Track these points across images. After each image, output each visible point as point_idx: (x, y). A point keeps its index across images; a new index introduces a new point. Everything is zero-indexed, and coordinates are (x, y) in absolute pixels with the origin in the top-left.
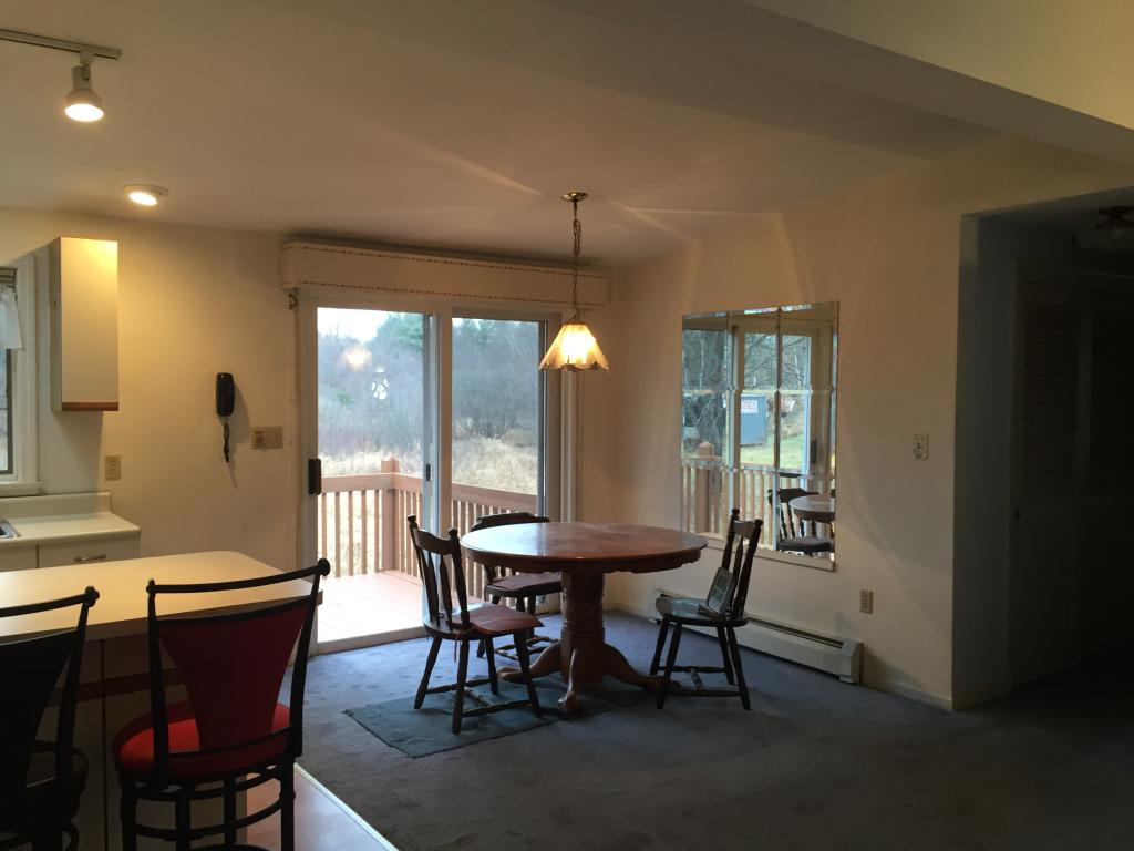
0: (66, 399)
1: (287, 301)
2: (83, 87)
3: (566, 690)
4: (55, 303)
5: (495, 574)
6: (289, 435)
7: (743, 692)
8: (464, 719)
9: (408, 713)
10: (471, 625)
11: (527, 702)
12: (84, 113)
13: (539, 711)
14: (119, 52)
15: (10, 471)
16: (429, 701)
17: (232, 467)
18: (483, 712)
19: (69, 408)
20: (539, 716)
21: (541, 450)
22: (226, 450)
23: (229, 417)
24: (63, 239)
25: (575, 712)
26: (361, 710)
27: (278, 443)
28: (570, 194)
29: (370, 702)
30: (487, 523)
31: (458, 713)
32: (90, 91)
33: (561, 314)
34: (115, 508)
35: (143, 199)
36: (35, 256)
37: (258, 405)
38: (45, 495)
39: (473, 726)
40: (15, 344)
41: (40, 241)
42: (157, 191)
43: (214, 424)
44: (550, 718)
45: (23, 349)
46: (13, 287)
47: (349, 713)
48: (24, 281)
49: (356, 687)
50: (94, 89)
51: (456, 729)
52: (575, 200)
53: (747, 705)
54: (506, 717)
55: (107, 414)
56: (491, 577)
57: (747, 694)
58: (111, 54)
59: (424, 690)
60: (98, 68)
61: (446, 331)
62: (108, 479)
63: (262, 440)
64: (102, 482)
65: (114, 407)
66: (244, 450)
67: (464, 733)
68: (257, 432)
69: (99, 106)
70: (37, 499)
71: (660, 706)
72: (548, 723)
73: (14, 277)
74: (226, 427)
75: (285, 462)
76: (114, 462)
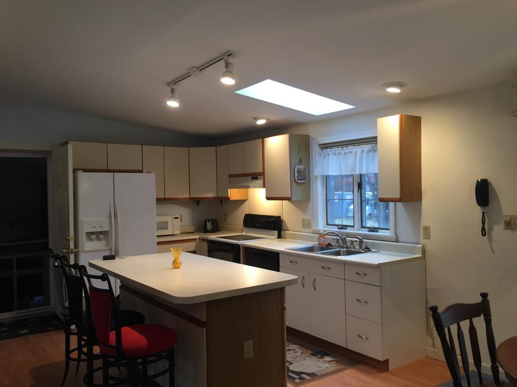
19: (382, 200)
23: (486, 207)
62: (424, 238)
63: (509, 225)
68: (507, 218)
70: (393, 243)
74: (483, 214)
76: (427, 229)
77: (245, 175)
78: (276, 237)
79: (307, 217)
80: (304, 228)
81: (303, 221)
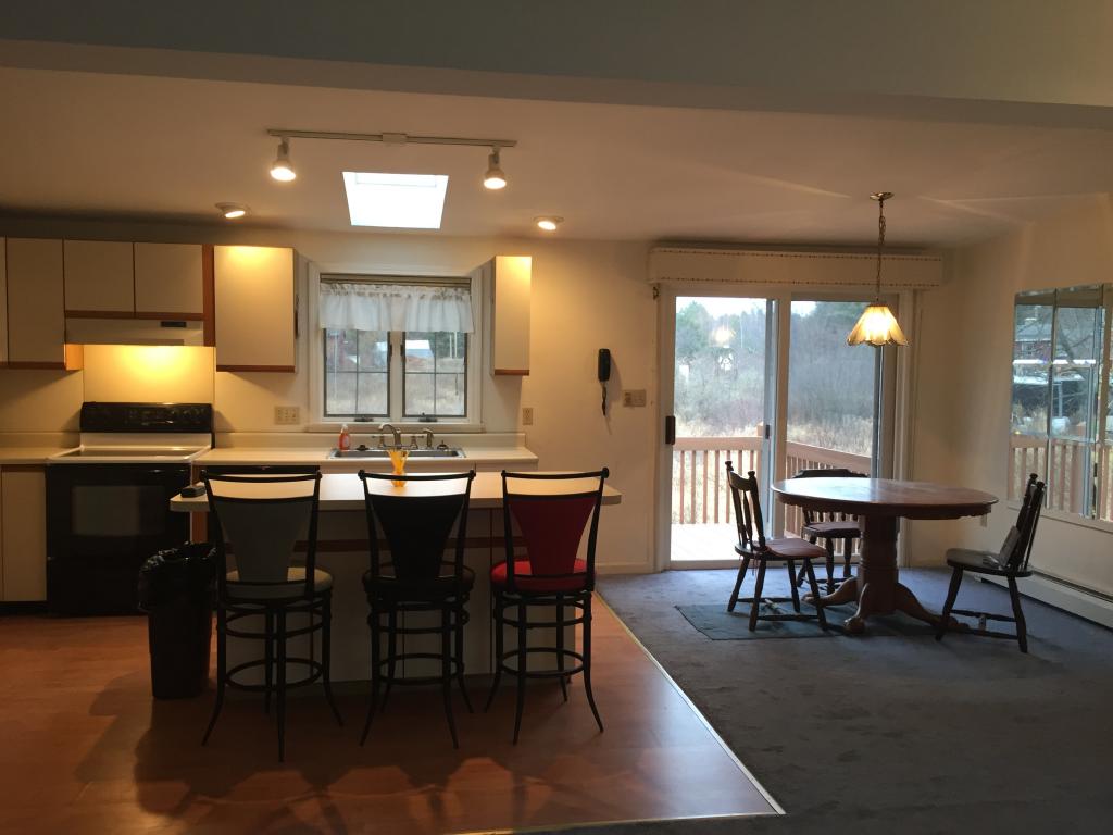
0: (497, 367)
1: (651, 293)
2: (494, 168)
3: (854, 613)
4: (493, 301)
5: (813, 519)
6: (651, 396)
7: (1022, 636)
8: (759, 622)
9: (722, 613)
10: (766, 548)
11: (814, 617)
12: (495, 184)
13: (826, 627)
14: (516, 142)
15: (465, 416)
16: (738, 608)
17: (608, 420)
18: (778, 618)
19: (499, 373)
20: (824, 629)
21: (876, 417)
22: (604, 407)
23: (608, 382)
24: (498, 258)
25: (856, 631)
26: (687, 608)
27: (642, 403)
28: (877, 195)
29: (696, 603)
30: (806, 474)
31: (754, 617)
32: (498, 169)
33: (898, 295)
34: (527, 445)
35: (547, 226)
36: (482, 269)
37: (629, 373)
38: (485, 432)
39: (767, 628)
40: (470, 330)
41: (484, 260)
42: (556, 220)
43: (597, 386)
44: (834, 633)
45: (474, 333)
46: (469, 290)
47: (678, 608)
48: (476, 286)
49: (690, 593)
50: (501, 168)
51: (753, 627)
52: (881, 200)
53: (1024, 648)
54: (795, 626)
55: (524, 377)
56: (809, 520)
57: (1025, 638)
58: (510, 143)
59: (734, 599)
60: (504, 153)
61: (784, 313)
62: (524, 424)
63: (629, 400)
64: (521, 426)
65: (527, 373)
66: (617, 407)
67: (757, 632)
68: (627, 394)
69: (504, 179)
70: (479, 434)
71: (938, 638)
72: (831, 636)
73: (470, 284)
74: (605, 390)
75: (647, 417)
76: (528, 412)
77: (135, 316)
78: (209, 446)
79: (286, 403)
80: (277, 423)
81: (279, 411)
